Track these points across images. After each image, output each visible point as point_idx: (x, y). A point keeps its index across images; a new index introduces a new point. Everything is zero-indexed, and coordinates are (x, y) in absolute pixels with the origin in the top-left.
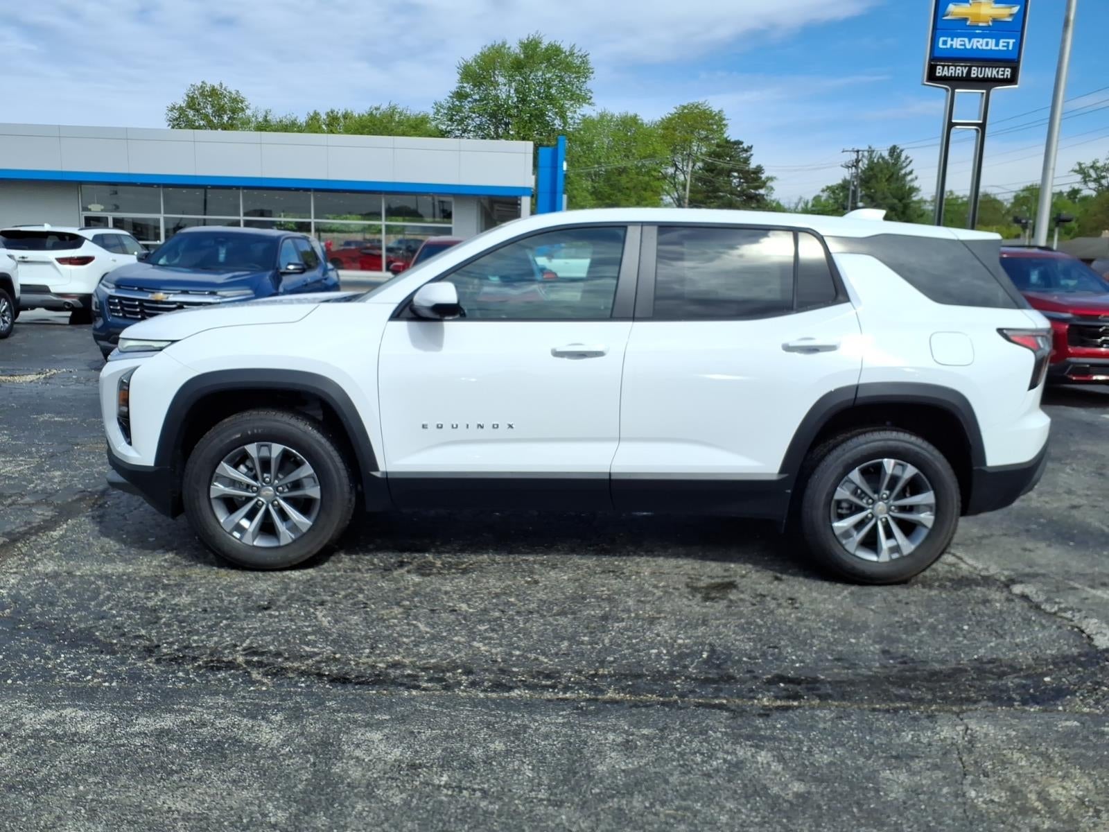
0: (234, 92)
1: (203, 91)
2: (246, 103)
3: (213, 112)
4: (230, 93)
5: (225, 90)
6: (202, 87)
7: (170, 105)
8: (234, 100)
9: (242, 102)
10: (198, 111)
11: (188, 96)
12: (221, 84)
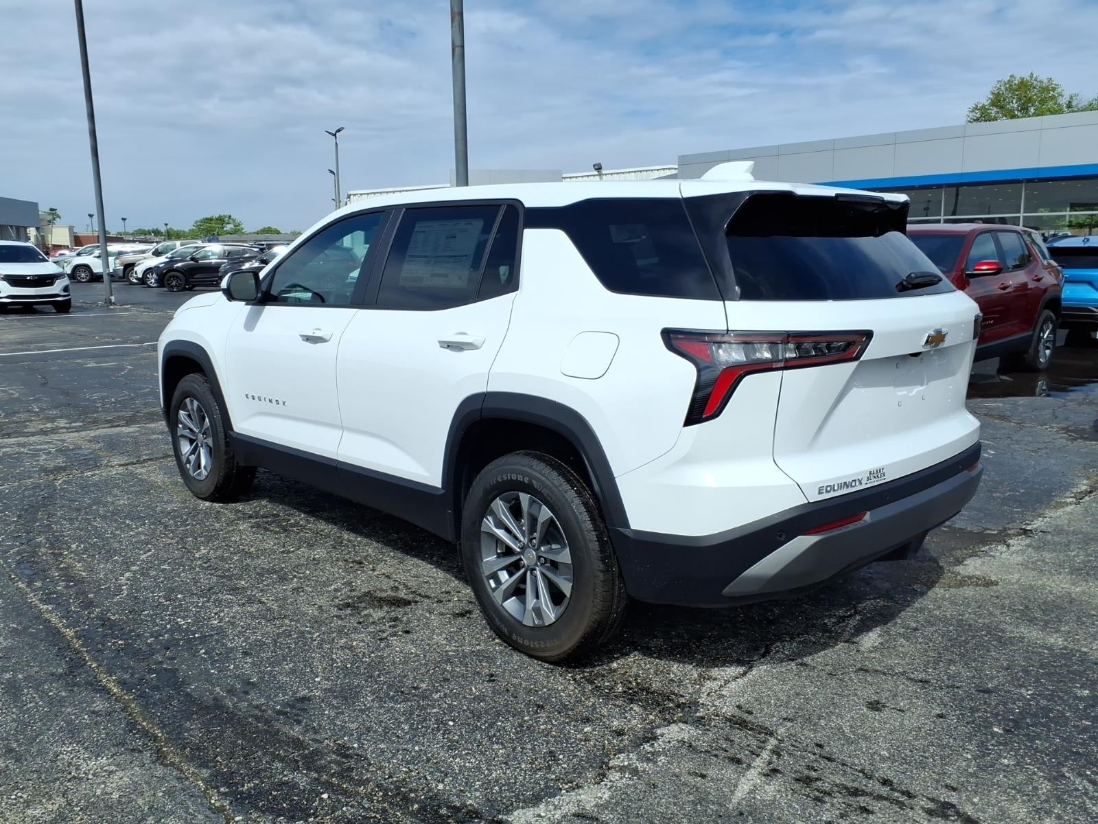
0: (1045, 81)
1: (1011, 85)
2: (1059, 90)
3: (1018, 106)
4: (1041, 82)
5: (1036, 80)
6: (1009, 81)
7: (972, 106)
8: (1045, 89)
9: (1054, 89)
10: (1001, 107)
11: (993, 93)
12: (1032, 74)
